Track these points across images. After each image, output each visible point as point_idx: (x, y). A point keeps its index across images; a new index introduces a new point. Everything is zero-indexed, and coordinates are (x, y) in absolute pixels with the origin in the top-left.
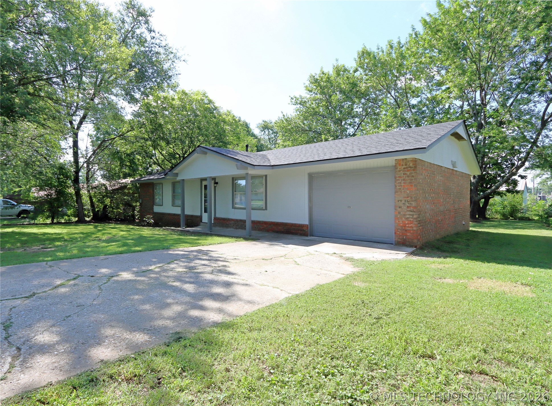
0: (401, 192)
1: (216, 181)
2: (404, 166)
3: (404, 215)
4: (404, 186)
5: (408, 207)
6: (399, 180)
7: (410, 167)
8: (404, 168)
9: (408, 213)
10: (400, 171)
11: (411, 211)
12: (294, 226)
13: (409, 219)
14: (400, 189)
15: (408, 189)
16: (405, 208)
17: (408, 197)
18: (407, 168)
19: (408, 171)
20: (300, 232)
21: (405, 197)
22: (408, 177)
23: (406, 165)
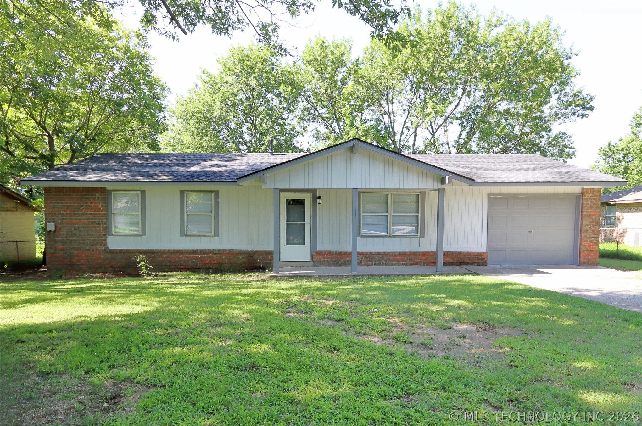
0: (588, 217)
1: (318, 195)
2: (591, 195)
3: (590, 238)
4: (590, 212)
5: (593, 231)
6: (587, 207)
7: (596, 196)
8: (591, 196)
9: (593, 236)
10: (587, 199)
11: (595, 234)
12: (468, 255)
13: (594, 241)
14: (587, 215)
15: (593, 215)
16: (591, 231)
17: (593, 222)
18: (593, 196)
19: (594, 199)
20: (477, 261)
21: (591, 222)
22: (594, 204)
23: (593, 193)
